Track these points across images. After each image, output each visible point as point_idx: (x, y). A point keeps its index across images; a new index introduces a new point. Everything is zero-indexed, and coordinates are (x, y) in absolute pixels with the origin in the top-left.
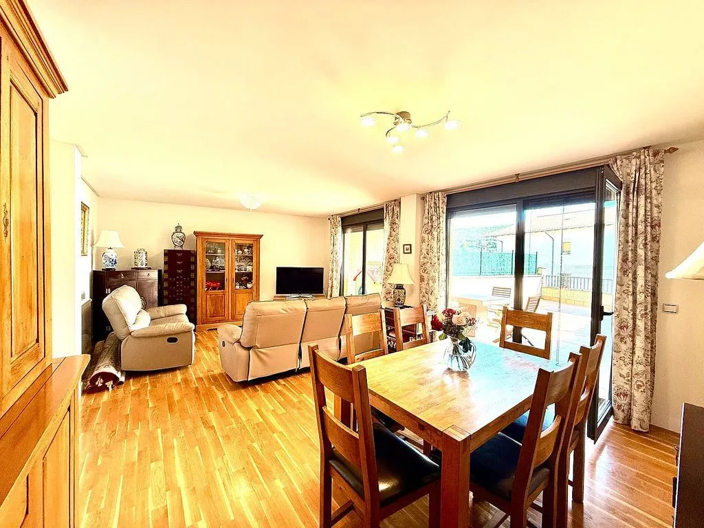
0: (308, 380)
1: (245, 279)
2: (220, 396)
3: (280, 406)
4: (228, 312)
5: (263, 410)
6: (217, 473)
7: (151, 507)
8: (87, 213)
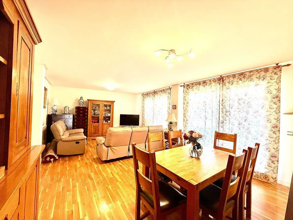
0: (132, 161)
1: (108, 119)
2: (96, 166)
3: (120, 171)
4: (100, 132)
5: (113, 172)
6: (93, 197)
7: (67, 210)
8: (46, 91)
